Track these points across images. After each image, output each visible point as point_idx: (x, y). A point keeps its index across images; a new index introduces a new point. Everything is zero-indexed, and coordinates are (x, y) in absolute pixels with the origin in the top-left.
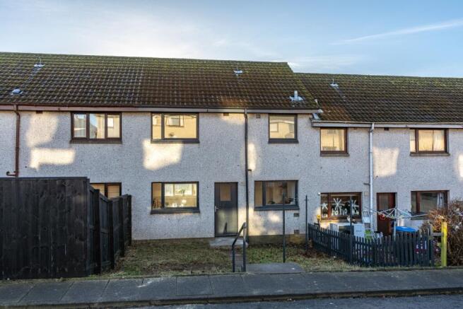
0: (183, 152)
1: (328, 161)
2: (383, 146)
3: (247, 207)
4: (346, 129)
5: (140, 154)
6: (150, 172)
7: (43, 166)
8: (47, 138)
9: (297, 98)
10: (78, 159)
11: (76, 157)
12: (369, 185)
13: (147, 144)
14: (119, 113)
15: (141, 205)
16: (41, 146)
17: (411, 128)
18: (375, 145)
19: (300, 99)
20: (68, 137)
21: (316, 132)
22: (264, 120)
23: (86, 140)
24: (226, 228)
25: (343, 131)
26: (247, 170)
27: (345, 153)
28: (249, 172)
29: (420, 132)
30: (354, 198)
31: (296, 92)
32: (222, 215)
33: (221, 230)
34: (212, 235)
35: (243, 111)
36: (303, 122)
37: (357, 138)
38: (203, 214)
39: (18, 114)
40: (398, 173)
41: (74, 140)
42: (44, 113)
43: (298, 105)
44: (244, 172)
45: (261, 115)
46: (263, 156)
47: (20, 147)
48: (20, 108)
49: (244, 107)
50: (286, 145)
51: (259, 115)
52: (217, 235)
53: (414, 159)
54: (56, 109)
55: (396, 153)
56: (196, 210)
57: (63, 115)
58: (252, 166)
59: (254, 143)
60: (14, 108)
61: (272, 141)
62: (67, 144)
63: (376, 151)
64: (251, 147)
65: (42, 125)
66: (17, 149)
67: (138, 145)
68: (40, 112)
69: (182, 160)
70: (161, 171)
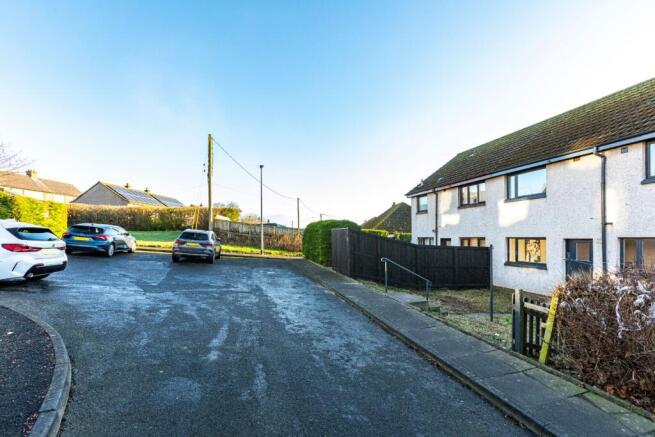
0: (530, 208)
5: (497, 214)
6: (504, 228)
7: (447, 226)
8: (448, 208)
10: (461, 220)
11: (461, 218)
13: (502, 204)
16: (446, 213)
20: (459, 204)
23: (469, 205)
26: (605, 224)
28: (608, 227)
35: (591, 151)
38: (550, 271)
39: (436, 194)
41: (462, 206)
42: (447, 191)
44: (600, 226)
45: (630, 147)
46: (632, 203)
47: (438, 213)
48: (436, 190)
49: (592, 145)
51: (624, 148)
56: (542, 266)
57: (453, 190)
59: (616, 188)
65: (447, 197)
66: (437, 215)
67: (496, 205)
68: (445, 190)
69: (530, 216)
70: (512, 227)
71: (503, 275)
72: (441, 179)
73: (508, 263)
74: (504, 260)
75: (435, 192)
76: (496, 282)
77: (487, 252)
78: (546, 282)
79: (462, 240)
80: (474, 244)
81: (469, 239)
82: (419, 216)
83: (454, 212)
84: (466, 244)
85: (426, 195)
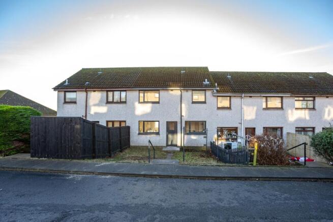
0: (152, 108)
1: (221, 112)
2: (249, 105)
3: (181, 133)
4: (230, 97)
5: (134, 109)
6: (138, 116)
7: (96, 113)
8: (97, 102)
9: (206, 82)
10: (109, 110)
12: (241, 124)
13: (137, 104)
14: (125, 91)
15: (134, 131)
16: (95, 105)
17: (264, 96)
18: (245, 105)
19: (208, 83)
20: (105, 101)
21: (215, 98)
22: (190, 93)
23: (113, 102)
24: (172, 142)
25: (229, 98)
26: (181, 116)
27: (229, 108)
28: (182, 117)
29: (268, 98)
30: (234, 130)
31: (206, 80)
32: (170, 136)
33: (170, 143)
34: (165, 145)
35: (179, 89)
36: (209, 93)
37: (236, 101)
38: (161, 135)
39: (87, 93)
40: (256, 118)
41: (108, 102)
42: (96, 92)
43: (206, 86)
45: (189, 91)
46: (189, 109)
47: (88, 105)
48: (87, 90)
49: (180, 87)
50: (200, 105)
51: (187, 90)
52: (167, 145)
53: (265, 111)
54: (100, 90)
55: (255, 108)
56: (158, 134)
57: (103, 92)
58: (183, 114)
59: (185, 103)
60: (84, 90)
61: (193, 103)
62: (105, 104)
63: (245, 108)
64: (183, 105)
65: (96, 96)
66: (86, 106)
67: (133, 104)
68: (94, 91)
69: (152, 110)
70: (143, 116)
71: (137, 139)
72: (87, 83)
73: (139, 134)
74: (138, 132)
76: (132, 144)
77: (129, 128)
78: (159, 140)
79: (107, 122)
80: (117, 125)
81: (113, 122)
82: (65, 105)
83: (102, 105)
84: (110, 125)
85: (75, 91)
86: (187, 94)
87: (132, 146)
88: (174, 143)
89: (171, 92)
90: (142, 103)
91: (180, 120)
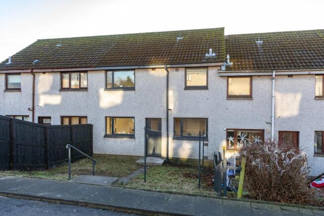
0: (124, 97)
1: (233, 103)
2: (286, 91)
3: (168, 136)
5: (98, 97)
7: (46, 105)
8: (48, 89)
9: (211, 54)
10: (63, 101)
11: (63, 99)
12: (271, 124)
13: (102, 91)
16: (45, 93)
17: (319, 75)
18: (279, 91)
19: (214, 54)
20: (59, 87)
22: (181, 72)
23: (69, 89)
24: (154, 151)
25: (248, 79)
26: (168, 110)
27: (249, 97)
28: (169, 111)
30: (258, 134)
31: (211, 50)
32: (151, 141)
33: (151, 152)
34: (143, 154)
35: (163, 66)
37: (262, 84)
38: (137, 140)
39: (33, 74)
40: (300, 115)
41: (62, 89)
42: (47, 74)
43: (209, 60)
44: (166, 111)
45: (179, 69)
46: (179, 99)
47: (35, 93)
48: (34, 71)
49: (166, 63)
50: (198, 91)
51: (177, 69)
52: (147, 155)
54: (50, 70)
55: (299, 97)
56: (132, 136)
57: (54, 74)
58: (171, 107)
59: (173, 90)
60: (30, 71)
61: (187, 88)
62: (58, 92)
63: (278, 96)
64: (171, 93)
65: (46, 80)
66: (34, 95)
67: (97, 92)
68: (44, 73)
69: (124, 102)
70: (111, 108)
71: (103, 145)
72: (36, 61)
73: (106, 136)
74: (103, 134)
75: (32, 73)
76: (95, 151)
77: (90, 127)
78: (134, 147)
79: (62, 118)
80: (75, 122)
81: (70, 118)
82: (6, 93)
83: (55, 94)
84: (66, 122)
85: (19, 74)
86: (177, 75)
87: (95, 154)
88: (157, 152)
89: (152, 72)
90: (110, 89)
91: (165, 116)
